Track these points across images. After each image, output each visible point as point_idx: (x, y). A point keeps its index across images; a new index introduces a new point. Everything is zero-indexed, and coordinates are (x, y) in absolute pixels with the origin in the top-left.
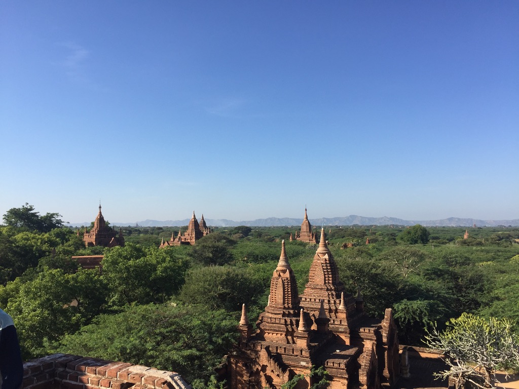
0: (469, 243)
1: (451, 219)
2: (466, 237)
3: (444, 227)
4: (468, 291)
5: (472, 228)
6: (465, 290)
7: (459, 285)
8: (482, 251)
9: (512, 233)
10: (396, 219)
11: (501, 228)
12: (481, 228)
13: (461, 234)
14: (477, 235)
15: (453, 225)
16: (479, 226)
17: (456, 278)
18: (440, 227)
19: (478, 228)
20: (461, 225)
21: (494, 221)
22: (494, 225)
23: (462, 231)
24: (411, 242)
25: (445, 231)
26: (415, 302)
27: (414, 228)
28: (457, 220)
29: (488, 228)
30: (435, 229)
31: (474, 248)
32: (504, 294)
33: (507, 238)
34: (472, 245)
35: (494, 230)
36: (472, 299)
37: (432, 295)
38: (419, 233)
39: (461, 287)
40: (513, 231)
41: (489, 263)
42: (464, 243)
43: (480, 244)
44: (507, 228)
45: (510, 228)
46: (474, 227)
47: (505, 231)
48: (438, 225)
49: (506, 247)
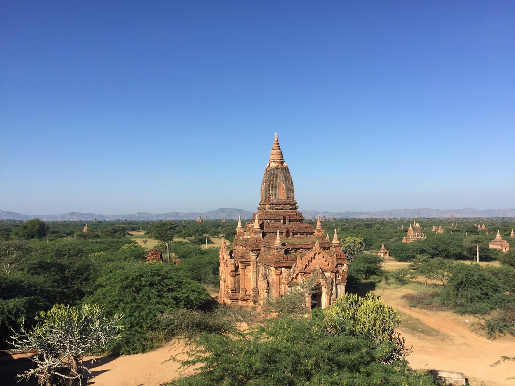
0: (86, 236)
1: (73, 214)
2: (85, 230)
3: (65, 221)
4: (74, 282)
5: (92, 222)
6: (71, 281)
7: (65, 277)
8: (97, 243)
9: (127, 226)
10: (14, 213)
11: (118, 222)
12: (100, 222)
13: (81, 228)
14: (95, 228)
15: (75, 219)
16: (99, 220)
17: (63, 270)
18: (62, 221)
19: (98, 222)
20: (82, 220)
21: (113, 215)
22: (113, 219)
23: (83, 224)
24: (27, 237)
25: (66, 225)
26: (12, 300)
27: (31, 223)
28: (79, 214)
29: (108, 222)
30: (56, 224)
31: (90, 240)
32: (107, 281)
33: (122, 230)
34: (89, 238)
35: (112, 224)
36: (78, 289)
37: (35, 290)
38: (37, 227)
39: (67, 278)
40: (128, 224)
41: (100, 253)
42: (82, 236)
43: (97, 236)
44: (123, 222)
45: (126, 221)
46: (94, 221)
47: (122, 224)
48: (59, 219)
49: (119, 238)
